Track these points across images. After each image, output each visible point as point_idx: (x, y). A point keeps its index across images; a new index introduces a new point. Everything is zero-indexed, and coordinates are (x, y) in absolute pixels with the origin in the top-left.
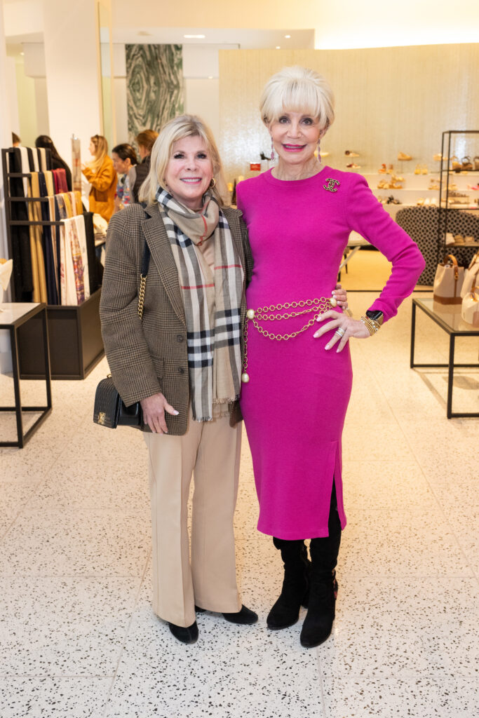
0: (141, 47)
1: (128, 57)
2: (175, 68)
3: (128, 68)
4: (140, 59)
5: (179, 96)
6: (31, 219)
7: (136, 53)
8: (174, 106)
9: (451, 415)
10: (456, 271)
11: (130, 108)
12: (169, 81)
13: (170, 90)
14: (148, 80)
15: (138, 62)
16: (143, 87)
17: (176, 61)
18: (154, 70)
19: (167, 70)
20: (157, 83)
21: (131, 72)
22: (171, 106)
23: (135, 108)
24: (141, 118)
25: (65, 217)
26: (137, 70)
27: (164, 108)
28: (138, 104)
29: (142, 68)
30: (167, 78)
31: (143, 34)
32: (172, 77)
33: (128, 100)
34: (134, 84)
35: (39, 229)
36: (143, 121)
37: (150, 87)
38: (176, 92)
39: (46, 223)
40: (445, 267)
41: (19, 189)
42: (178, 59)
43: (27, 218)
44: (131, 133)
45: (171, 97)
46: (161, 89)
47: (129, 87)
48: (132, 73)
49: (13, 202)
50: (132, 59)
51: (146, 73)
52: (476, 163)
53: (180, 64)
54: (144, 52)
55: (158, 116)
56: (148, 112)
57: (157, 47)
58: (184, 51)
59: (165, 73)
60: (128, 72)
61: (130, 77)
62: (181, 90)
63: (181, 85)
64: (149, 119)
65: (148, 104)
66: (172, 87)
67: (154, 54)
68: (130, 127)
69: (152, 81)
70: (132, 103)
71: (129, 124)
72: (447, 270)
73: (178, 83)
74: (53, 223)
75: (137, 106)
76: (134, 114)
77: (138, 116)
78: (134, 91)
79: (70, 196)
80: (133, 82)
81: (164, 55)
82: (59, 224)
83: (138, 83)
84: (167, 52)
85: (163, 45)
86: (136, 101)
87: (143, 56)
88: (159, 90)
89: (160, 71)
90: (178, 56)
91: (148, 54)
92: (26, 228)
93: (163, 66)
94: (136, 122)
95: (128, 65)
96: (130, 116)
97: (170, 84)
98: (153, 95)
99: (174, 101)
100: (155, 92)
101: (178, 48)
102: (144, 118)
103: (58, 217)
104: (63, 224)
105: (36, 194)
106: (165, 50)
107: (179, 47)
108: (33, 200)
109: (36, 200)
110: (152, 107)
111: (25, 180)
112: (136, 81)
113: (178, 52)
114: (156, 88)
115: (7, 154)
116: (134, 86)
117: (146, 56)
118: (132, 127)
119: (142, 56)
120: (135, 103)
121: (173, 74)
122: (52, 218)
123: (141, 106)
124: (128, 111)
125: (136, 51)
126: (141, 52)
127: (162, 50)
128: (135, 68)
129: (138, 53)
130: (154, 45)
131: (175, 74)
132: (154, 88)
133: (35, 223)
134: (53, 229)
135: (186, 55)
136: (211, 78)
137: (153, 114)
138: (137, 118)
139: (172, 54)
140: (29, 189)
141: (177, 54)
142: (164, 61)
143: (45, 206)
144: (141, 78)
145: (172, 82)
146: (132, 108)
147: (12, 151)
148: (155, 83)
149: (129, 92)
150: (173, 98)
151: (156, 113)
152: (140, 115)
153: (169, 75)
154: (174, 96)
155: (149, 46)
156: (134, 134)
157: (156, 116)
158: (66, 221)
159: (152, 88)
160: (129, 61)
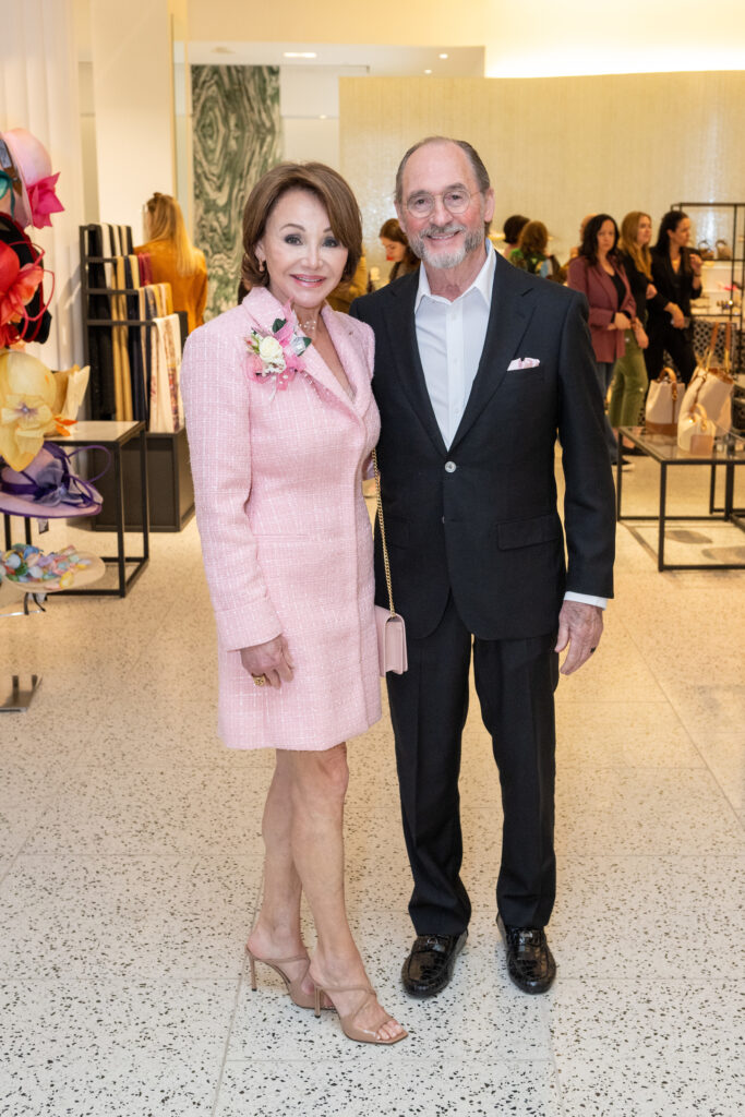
0: (215, 70)
1: (195, 85)
2: (269, 102)
3: (195, 102)
4: (214, 88)
5: (275, 144)
6: (115, 317)
7: (208, 79)
8: (266, 161)
9: (663, 568)
10: (674, 388)
11: (197, 163)
12: (259, 123)
13: (261, 136)
14: (226, 120)
15: (210, 92)
16: (218, 131)
17: (270, 91)
18: (236, 105)
19: (255, 105)
20: (240, 125)
21: (199, 108)
22: (262, 160)
23: (205, 163)
24: (215, 179)
25: (156, 315)
26: (209, 104)
27: (250, 164)
28: (210, 157)
29: (217, 102)
30: (256, 117)
31: (220, 50)
32: (264, 115)
33: (195, 152)
34: (204, 126)
35: (124, 330)
36: (218, 183)
37: (230, 131)
38: (269, 139)
39: (133, 322)
40: (661, 384)
41: (99, 278)
42: (274, 89)
43: (110, 317)
44: (198, 201)
45: (261, 147)
46: (247, 134)
47: (195, 131)
48: (201, 109)
49: (91, 296)
50: (202, 88)
51: (223, 110)
52: (718, 249)
53: (276, 96)
54: (221, 78)
55: (241, 176)
56: (226, 170)
57: (241, 70)
58: (282, 76)
59: (252, 109)
60: (194, 108)
61: (198, 114)
62: (277, 135)
63: (277, 128)
64: (228, 180)
65: (225, 158)
66: (264, 131)
67: (236, 81)
68: (197, 192)
69: (233, 121)
70: (200, 156)
71: (196, 187)
72: (663, 388)
73: (273, 125)
74: (143, 323)
75: (207, 160)
76: (204, 173)
77: (210, 177)
78: (204, 136)
79: (160, 289)
80: (202, 123)
81: (252, 82)
82: (150, 325)
83: (210, 125)
84: (257, 77)
85: (250, 67)
86: (207, 152)
87: (219, 84)
88: (243, 137)
89: (245, 108)
90: (274, 84)
91: (226, 79)
92: (108, 330)
93: (249, 99)
94: (206, 184)
95: (196, 98)
96: (198, 176)
97: (259, 127)
98: (233, 144)
99: (266, 153)
100: (236, 139)
101: (274, 71)
102: (219, 178)
103: (148, 316)
104: (155, 324)
105: (122, 286)
106: (253, 74)
107: (275, 69)
108: (118, 293)
109: (121, 292)
110: (231, 162)
111: (108, 267)
112: (208, 121)
113: (274, 78)
114: (238, 133)
115: (86, 233)
116: (203, 129)
117: (223, 83)
118: (201, 192)
119: (217, 83)
120: (206, 155)
121: (265, 111)
122: (142, 318)
123: (215, 161)
124: (195, 167)
125: (207, 75)
126: (216, 77)
127: (248, 74)
128: (206, 100)
129: (212, 78)
130: (236, 67)
131: (268, 111)
132: (235, 133)
133: (120, 324)
134: (143, 330)
135: (284, 82)
136: (323, 117)
137: (234, 172)
138: (207, 179)
139: (264, 81)
140: (114, 279)
141: (271, 80)
142: (252, 92)
143: (133, 301)
144: (216, 117)
145: (263, 124)
146: (201, 164)
147: (92, 229)
148: (236, 125)
149: (196, 139)
150: (265, 149)
151: (239, 171)
152: (213, 175)
153: (260, 112)
154: (266, 144)
155: (229, 68)
156: (203, 204)
157: (237, 175)
158: (158, 321)
159: (232, 133)
160: (197, 91)
